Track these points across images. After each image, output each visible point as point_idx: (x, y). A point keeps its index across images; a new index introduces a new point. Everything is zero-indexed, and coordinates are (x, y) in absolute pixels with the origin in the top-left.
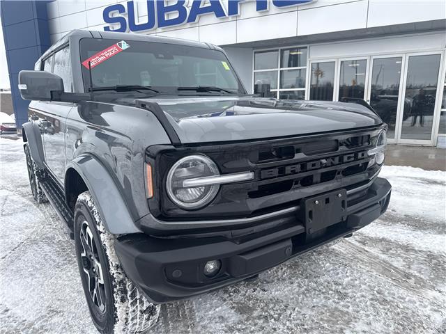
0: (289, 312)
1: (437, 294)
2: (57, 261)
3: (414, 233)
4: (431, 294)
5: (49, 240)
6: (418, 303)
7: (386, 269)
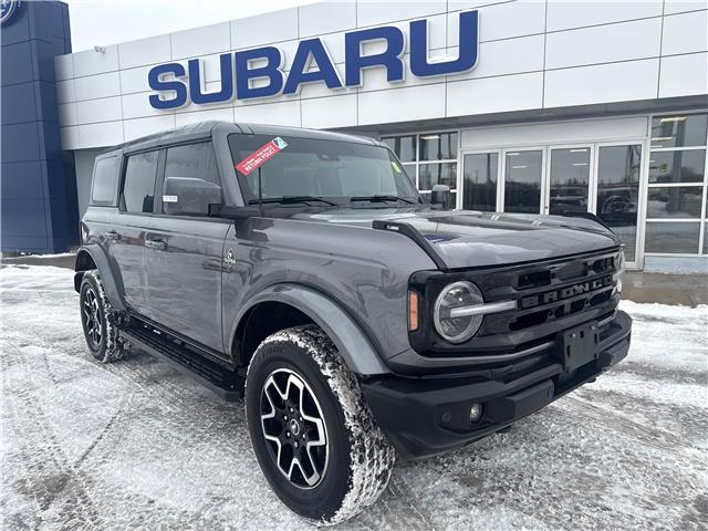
0: (527, 481)
1: (696, 452)
2: (184, 438)
3: (647, 384)
4: (689, 451)
5: (155, 412)
6: (677, 463)
7: (627, 426)
